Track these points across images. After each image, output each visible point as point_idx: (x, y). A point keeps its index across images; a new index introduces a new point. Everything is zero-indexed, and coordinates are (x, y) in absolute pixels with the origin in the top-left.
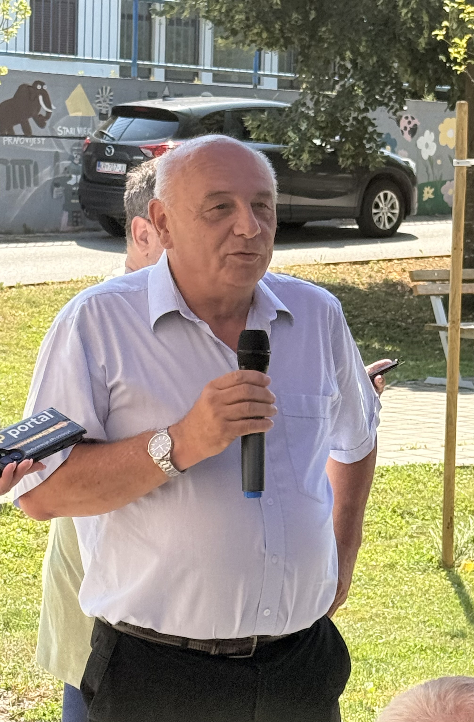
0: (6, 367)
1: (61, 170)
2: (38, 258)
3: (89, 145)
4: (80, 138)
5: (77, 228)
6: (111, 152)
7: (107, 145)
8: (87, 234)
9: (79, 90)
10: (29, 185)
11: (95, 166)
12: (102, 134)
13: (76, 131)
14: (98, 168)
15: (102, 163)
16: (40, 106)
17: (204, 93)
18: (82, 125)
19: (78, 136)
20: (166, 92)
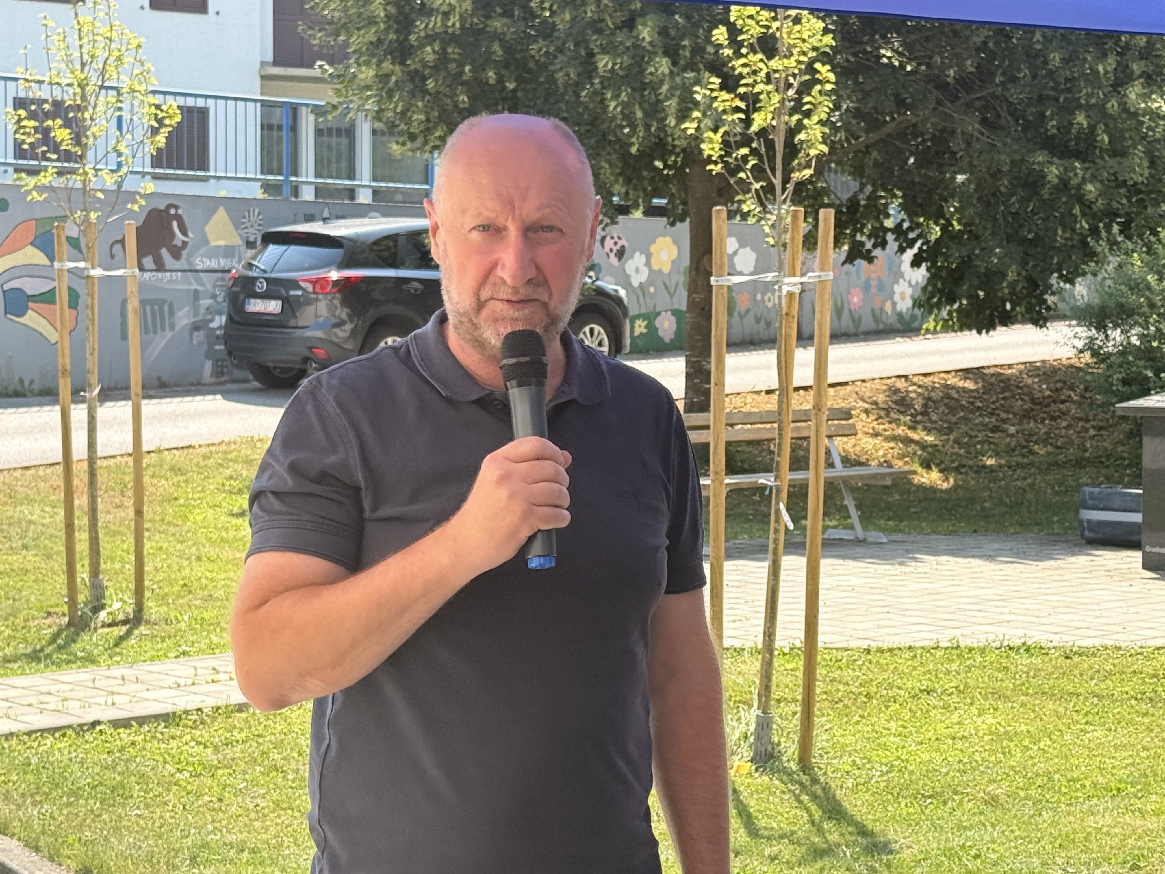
0: (152, 548)
1: (202, 311)
2: (178, 416)
3: (236, 279)
4: (223, 271)
5: (223, 379)
6: (262, 286)
7: (256, 278)
8: (236, 386)
9: (221, 214)
10: (163, 329)
11: (243, 304)
12: (250, 266)
13: (219, 263)
14: (247, 307)
15: (252, 301)
16: (173, 235)
17: (373, 214)
18: (225, 256)
19: (221, 268)
20: (326, 214)
